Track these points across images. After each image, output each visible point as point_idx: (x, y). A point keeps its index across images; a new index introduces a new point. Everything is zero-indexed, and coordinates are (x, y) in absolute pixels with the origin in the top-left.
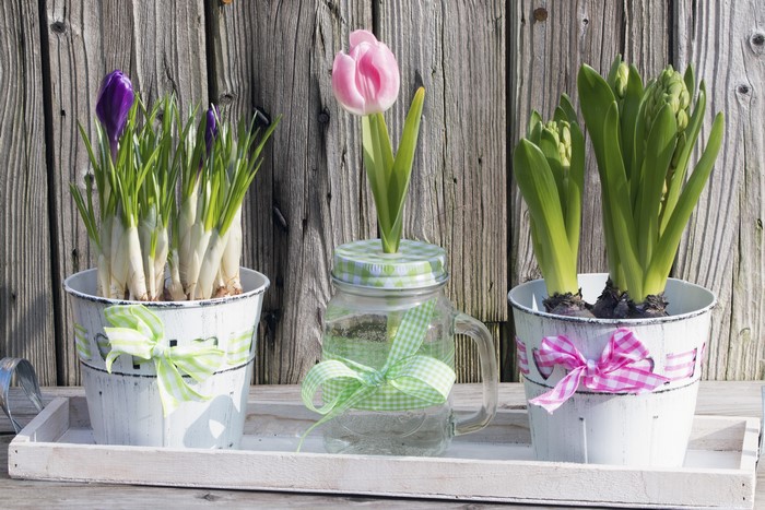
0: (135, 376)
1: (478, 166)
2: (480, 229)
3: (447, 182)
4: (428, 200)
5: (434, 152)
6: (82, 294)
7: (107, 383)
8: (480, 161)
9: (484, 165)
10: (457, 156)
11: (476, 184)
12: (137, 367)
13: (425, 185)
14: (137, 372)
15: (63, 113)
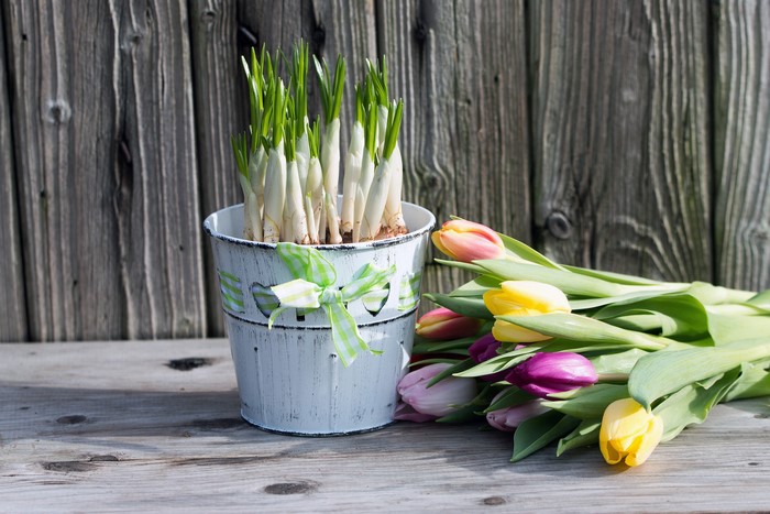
0: (299, 328)
1: (494, 87)
2: (497, 155)
3: (461, 104)
4: (439, 125)
5: (445, 71)
6: (236, 239)
7: (265, 337)
8: (496, 79)
9: (501, 85)
10: (470, 75)
11: (493, 107)
12: (301, 318)
13: (435, 108)
14: (301, 324)
15: (24, 37)
